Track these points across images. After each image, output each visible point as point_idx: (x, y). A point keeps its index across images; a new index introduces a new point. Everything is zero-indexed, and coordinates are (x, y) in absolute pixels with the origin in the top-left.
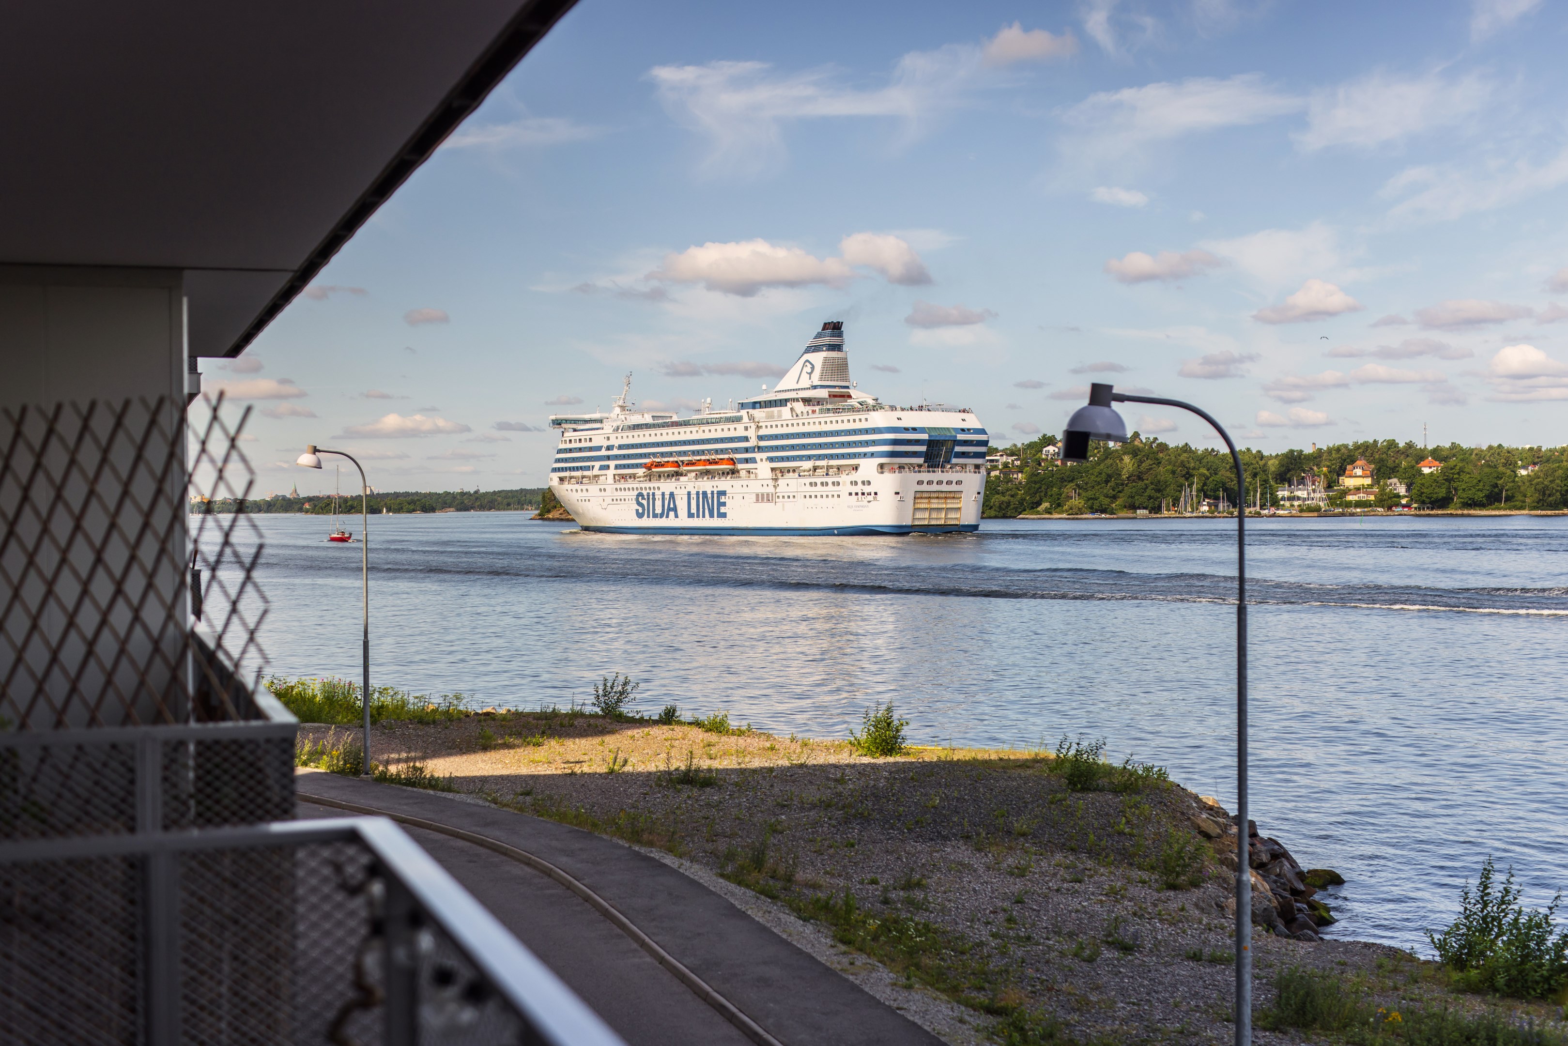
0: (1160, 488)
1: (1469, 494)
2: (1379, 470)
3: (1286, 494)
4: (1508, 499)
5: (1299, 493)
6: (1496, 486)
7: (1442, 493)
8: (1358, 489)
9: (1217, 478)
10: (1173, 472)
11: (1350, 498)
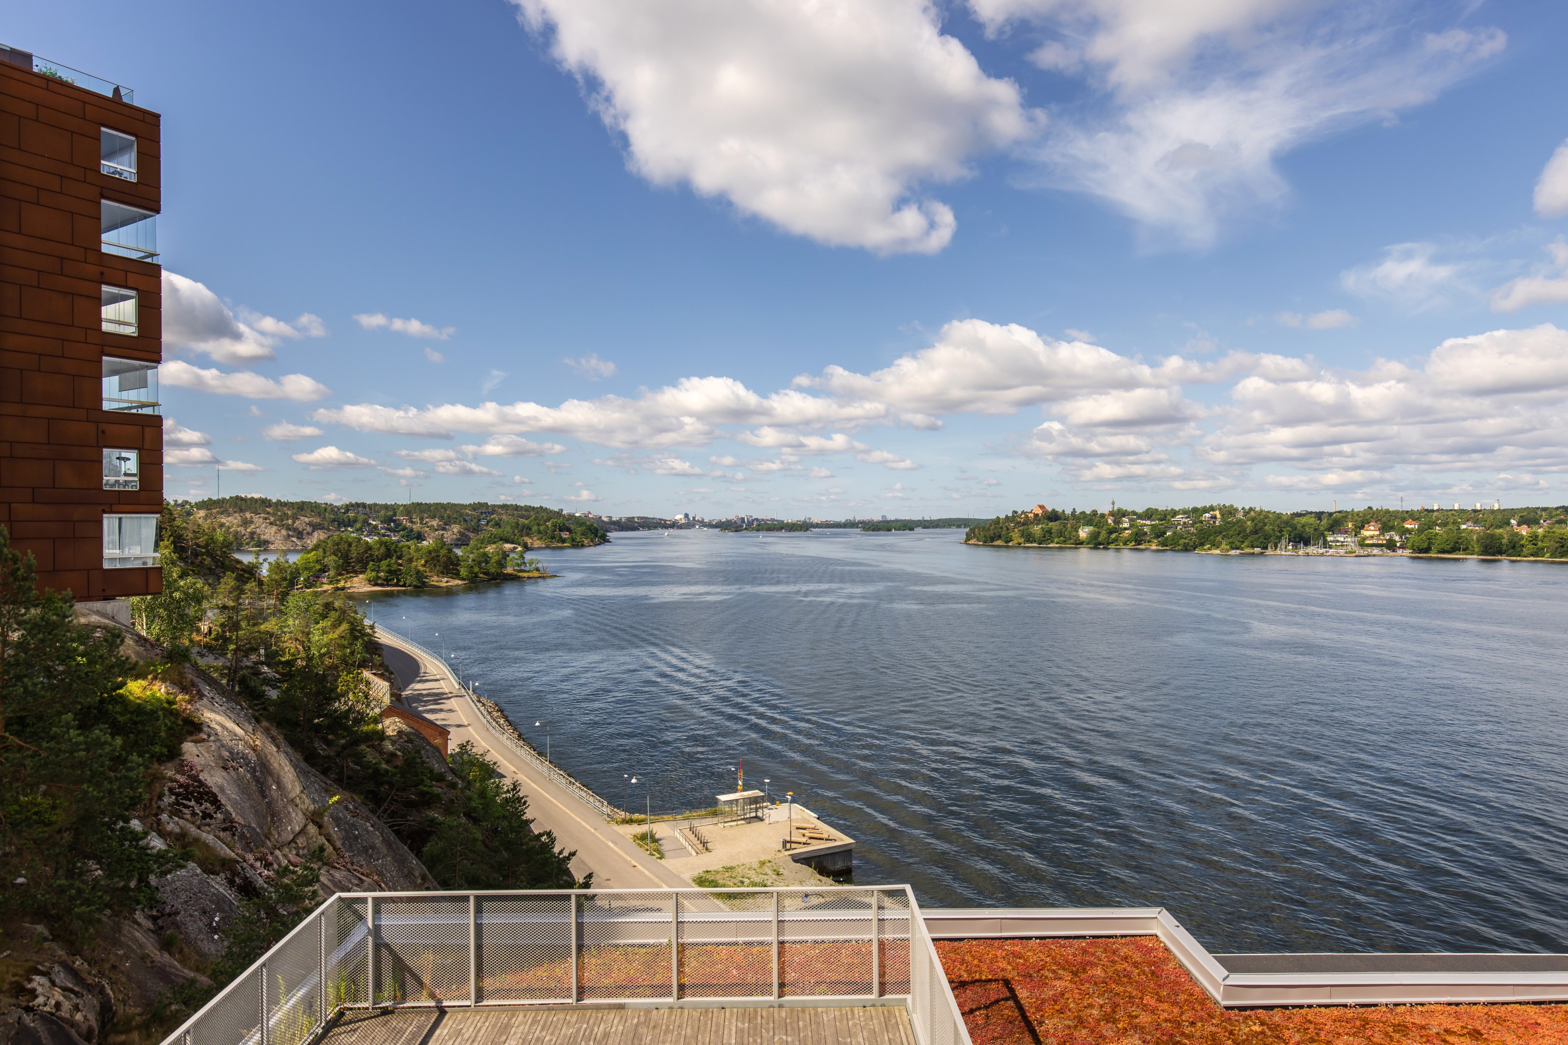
0: (1267, 537)
1: (1442, 546)
2: (1383, 528)
3: (1332, 539)
4: (1464, 550)
5: (1339, 539)
6: (1457, 542)
7: (1425, 545)
8: (1372, 537)
9: (1296, 532)
10: (1273, 530)
11: (1367, 542)
